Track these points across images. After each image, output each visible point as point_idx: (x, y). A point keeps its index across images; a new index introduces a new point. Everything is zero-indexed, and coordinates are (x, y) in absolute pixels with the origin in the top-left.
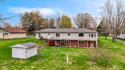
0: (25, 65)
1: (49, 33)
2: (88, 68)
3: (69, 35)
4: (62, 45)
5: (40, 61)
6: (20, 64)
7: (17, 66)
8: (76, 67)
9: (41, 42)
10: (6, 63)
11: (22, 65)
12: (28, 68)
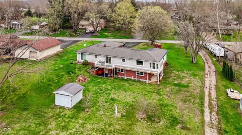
0: (72, 118)
1: (96, 56)
2: (135, 124)
3: (124, 60)
4: (114, 74)
5: (87, 112)
6: (66, 116)
7: (64, 119)
8: (124, 122)
9: (86, 69)
10: (51, 114)
11: (69, 117)
12: (76, 122)
